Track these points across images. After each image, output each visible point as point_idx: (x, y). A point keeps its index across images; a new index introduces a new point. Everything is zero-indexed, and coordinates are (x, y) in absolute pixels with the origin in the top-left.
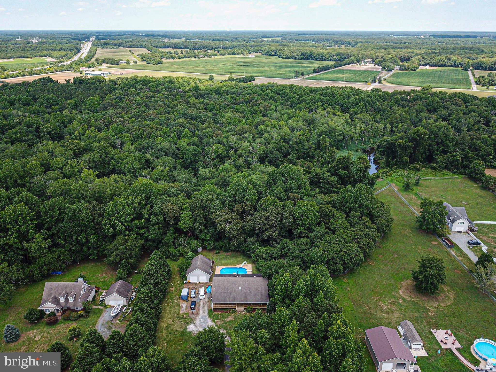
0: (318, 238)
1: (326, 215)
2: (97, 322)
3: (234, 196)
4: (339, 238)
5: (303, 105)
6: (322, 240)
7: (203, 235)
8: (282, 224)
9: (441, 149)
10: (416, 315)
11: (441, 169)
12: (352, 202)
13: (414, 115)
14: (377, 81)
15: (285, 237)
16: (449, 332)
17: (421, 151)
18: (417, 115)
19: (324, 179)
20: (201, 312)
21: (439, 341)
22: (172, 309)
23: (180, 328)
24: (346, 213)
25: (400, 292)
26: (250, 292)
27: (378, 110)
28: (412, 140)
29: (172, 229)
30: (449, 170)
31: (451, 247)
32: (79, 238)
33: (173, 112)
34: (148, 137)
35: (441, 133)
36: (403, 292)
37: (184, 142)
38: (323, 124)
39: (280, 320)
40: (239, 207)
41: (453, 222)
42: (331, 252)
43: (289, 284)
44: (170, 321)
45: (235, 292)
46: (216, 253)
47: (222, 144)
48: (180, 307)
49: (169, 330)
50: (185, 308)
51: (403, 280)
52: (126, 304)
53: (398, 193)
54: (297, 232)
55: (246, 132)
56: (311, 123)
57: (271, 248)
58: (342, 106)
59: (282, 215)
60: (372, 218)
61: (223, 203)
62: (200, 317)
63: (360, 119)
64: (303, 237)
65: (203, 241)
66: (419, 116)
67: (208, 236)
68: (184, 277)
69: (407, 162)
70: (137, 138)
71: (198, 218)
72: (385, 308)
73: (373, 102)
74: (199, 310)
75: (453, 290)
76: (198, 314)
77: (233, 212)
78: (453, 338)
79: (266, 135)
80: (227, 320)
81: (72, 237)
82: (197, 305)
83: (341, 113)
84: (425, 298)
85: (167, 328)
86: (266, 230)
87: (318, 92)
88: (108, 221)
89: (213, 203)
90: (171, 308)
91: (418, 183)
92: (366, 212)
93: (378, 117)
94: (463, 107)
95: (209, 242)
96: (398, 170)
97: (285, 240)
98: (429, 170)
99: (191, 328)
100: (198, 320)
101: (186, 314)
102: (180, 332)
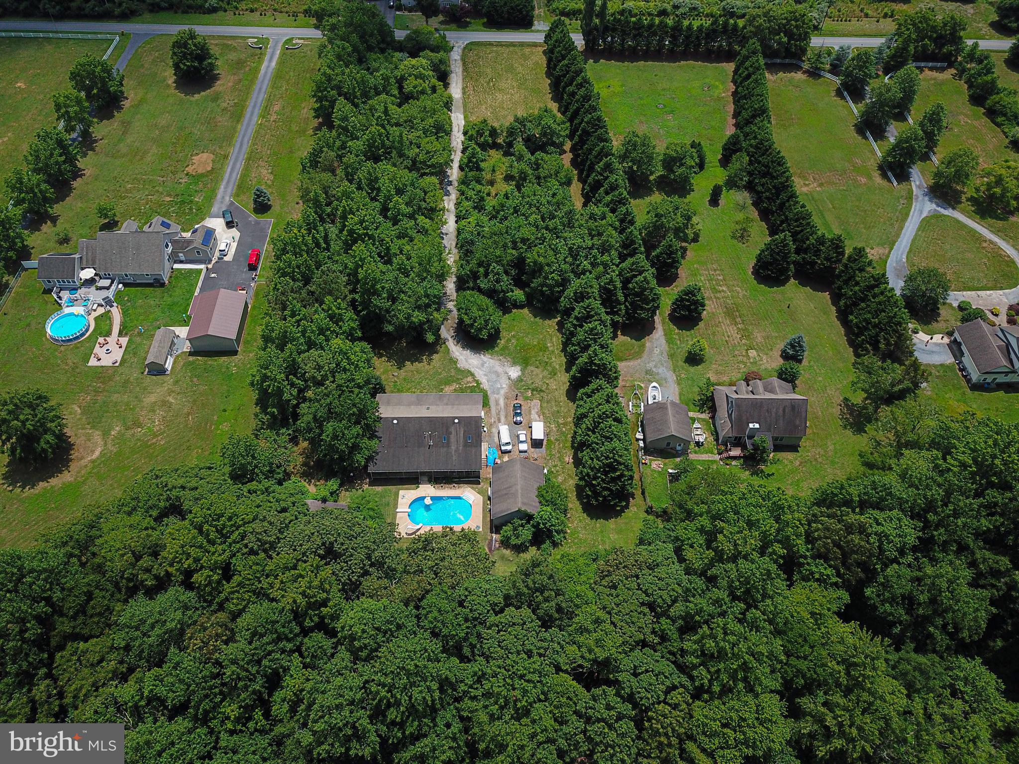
2: (679, 384)
20: (502, 402)
22: (555, 409)
23: (532, 371)
44: (553, 384)
49: (550, 369)
50: (533, 412)
62: (502, 392)
74: (506, 405)
85: (553, 373)
90: (558, 412)
99: (515, 372)
100: (504, 384)
101: (527, 399)
102: (531, 365)
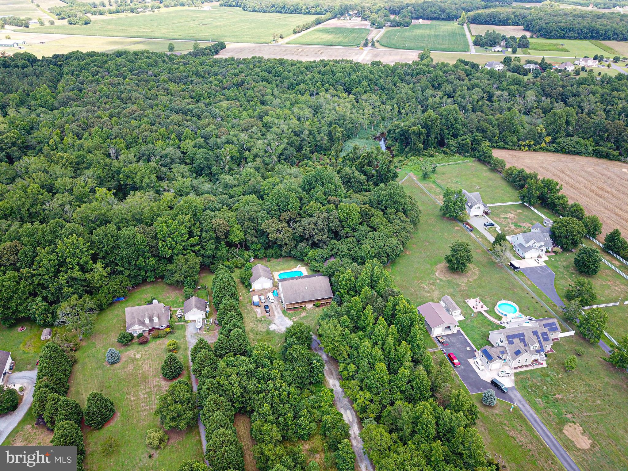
0: (363, 236)
1: (366, 215)
2: (185, 336)
3: (277, 205)
4: (382, 234)
5: (302, 87)
6: (367, 238)
7: (254, 246)
8: (329, 227)
9: (451, 132)
10: (452, 290)
11: (453, 153)
12: (387, 200)
13: (420, 92)
14: (370, 45)
15: (332, 238)
16: (478, 300)
17: (434, 135)
18: (423, 92)
19: (354, 178)
20: (276, 313)
21: (472, 307)
22: (249, 315)
23: (264, 329)
24: (383, 211)
25: (437, 274)
26: (316, 290)
27: (382, 88)
28: (425, 126)
29: (223, 243)
30: (460, 153)
31: (471, 231)
32: (138, 263)
33: (157, 106)
34: (145, 141)
35: (451, 117)
36: (439, 274)
37: (188, 145)
38: (330, 110)
39: (356, 307)
40: (284, 215)
41: (471, 207)
42: (377, 247)
43: (353, 278)
44: (252, 325)
45: (303, 292)
46: (268, 261)
47: (233, 143)
48: (256, 313)
49: (254, 332)
50: (260, 312)
51: (437, 264)
52: (205, 317)
53: (418, 183)
54: (343, 233)
55: (252, 126)
56: (316, 110)
57: (322, 250)
58: (344, 85)
59: (328, 218)
60: (405, 212)
61: (268, 213)
62: (277, 317)
63: (366, 100)
64: (349, 237)
65: (254, 251)
66: (424, 94)
67: (259, 246)
68: (249, 286)
69: (421, 149)
70: (131, 143)
71: (249, 230)
72: (427, 289)
73: (376, 79)
74: (273, 312)
75: (477, 267)
76: (274, 315)
77: (281, 221)
78: (482, 303)
79: (275, 129)
80: (302, 316)
81: (130, 263)
82: (270, 308)
83: (345, 95)
84: (456, 276)
85: (252, 330)
86: (316, 234)
87: (315, 70)
88: (164, 243)
89: (260, 214)
90: (247, 314)
91: (435, 170)
92: (400, 208)
93: (384, 97)
94: (466, 82)
95: (260, 251)
96: (413, 158)
97: (333, 242)
98: (442, 155)
99: (272, 327)
100: (276, 320)
101: (263, 317)
102: (264, 332)
